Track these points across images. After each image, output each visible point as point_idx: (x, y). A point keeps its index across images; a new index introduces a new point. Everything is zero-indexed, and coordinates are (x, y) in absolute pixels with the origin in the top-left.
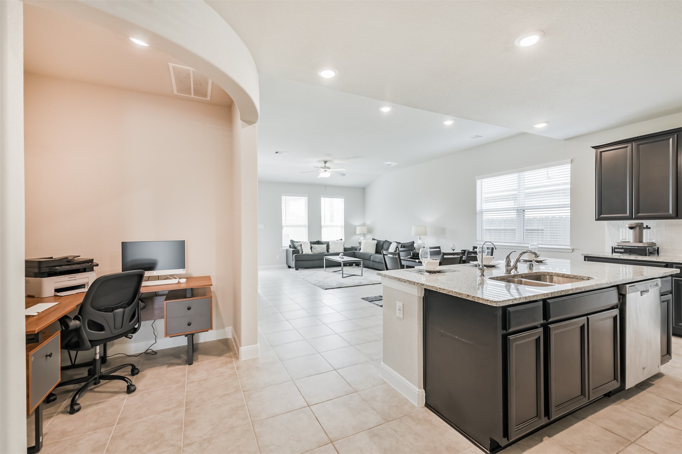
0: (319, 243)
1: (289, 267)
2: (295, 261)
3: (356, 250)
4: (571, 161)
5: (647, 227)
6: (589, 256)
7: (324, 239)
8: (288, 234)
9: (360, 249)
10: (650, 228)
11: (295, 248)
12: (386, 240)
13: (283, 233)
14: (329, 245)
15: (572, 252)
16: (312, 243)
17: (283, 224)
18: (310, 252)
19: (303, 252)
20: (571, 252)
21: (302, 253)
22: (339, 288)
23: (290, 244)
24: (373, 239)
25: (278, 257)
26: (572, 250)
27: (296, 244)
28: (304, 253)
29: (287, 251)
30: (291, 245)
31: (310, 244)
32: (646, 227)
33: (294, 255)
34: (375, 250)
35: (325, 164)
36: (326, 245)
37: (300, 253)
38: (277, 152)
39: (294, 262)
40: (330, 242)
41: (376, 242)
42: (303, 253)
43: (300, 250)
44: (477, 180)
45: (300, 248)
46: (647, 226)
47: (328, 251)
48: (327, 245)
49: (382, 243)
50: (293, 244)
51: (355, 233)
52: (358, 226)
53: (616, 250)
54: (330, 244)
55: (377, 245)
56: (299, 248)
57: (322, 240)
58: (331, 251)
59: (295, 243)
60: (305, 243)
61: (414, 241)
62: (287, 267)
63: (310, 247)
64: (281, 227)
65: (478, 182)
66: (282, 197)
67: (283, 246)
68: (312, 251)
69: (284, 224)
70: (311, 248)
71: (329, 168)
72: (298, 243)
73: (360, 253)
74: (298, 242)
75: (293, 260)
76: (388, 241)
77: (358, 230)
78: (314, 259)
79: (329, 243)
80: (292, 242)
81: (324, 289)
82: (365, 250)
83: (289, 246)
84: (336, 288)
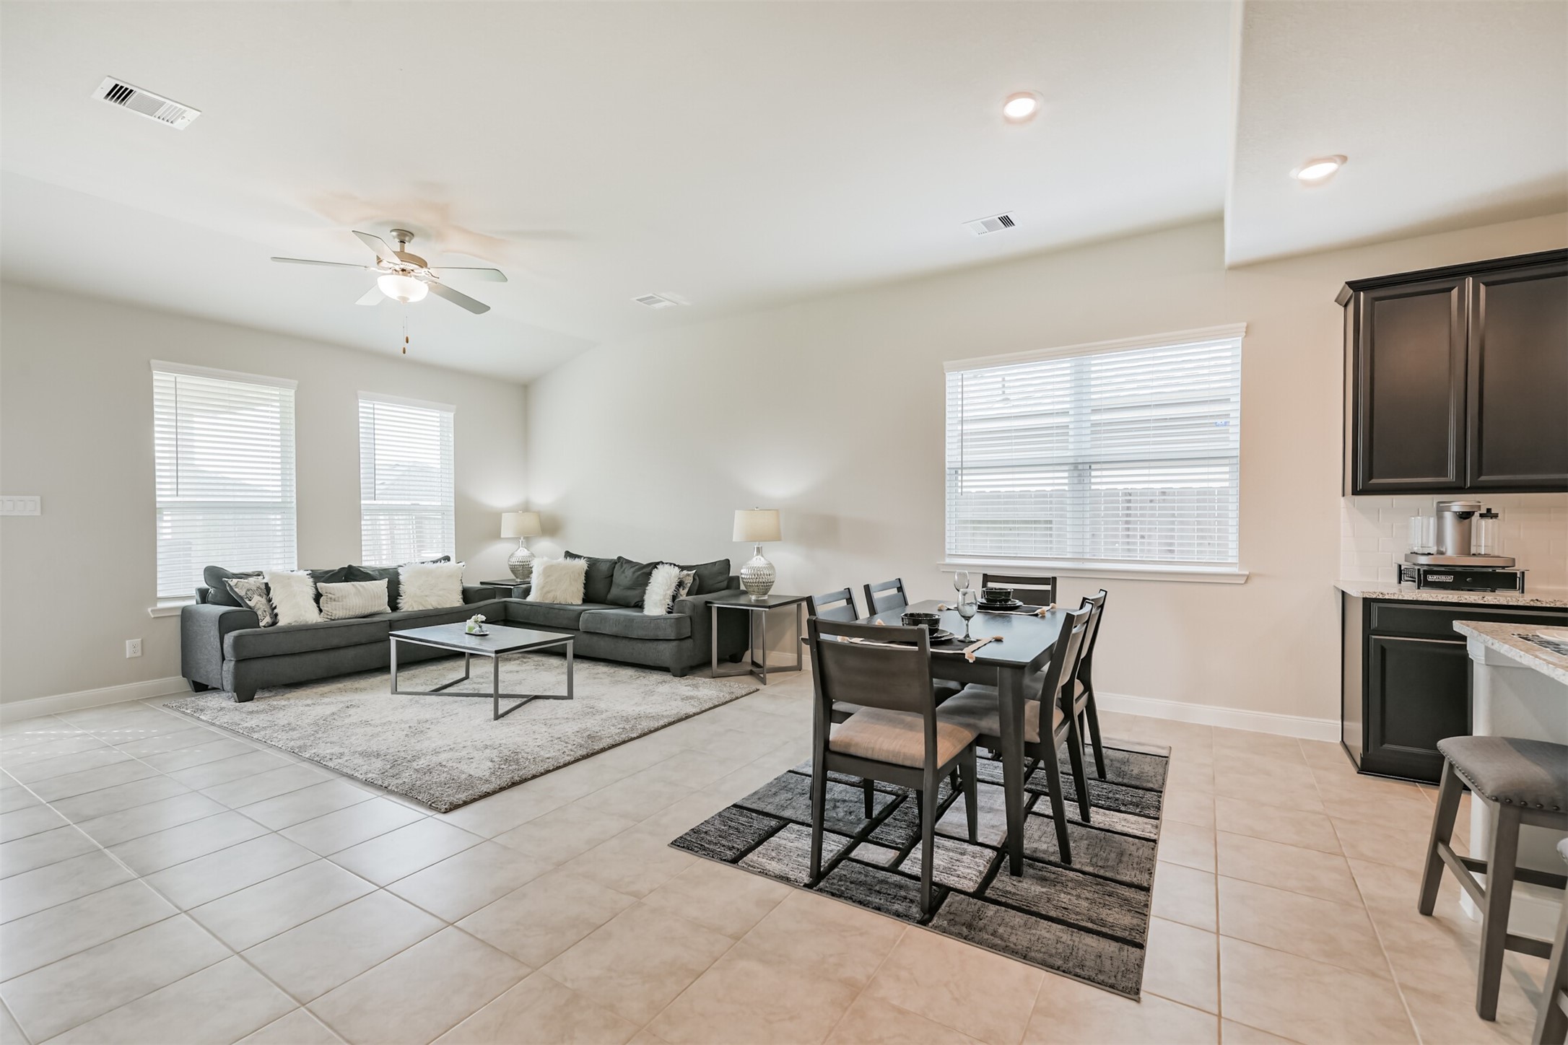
0: (351, 574)
1: (200, 688)
2: (238, 661)
3: (508, 593)
4: (1247, 327)
5: (1489, 514)
6: (1387, 597)
7: (368, 561)
8: (190, 544)
9: (527, 592)
10: (1496, 516)
11: (231, 600)
12: (620, 558)
13: (159, 537)
14: (398, 583)
15: (1246, 582)
16: (318, 577)
17: (158, 499)
18: (311, 616)
19: (279, 617)
20: (1243, 582)
21: (274, 623)
22: (514, 784)
23: (205, 586)
24: (568, 555)
25: (130, 647)
26: (1245, 578)
27: (240, 587)
28: (282, 622)
29: (186, 616)
30: (212, 590)
31: (310, 581)
32: (1485, 512)
33: (229, 638)
34: (582, 590)
35: (402, 242)
36: (381, 585)
37: (262, 624)
38: (119, 94)
39: (229, 666)
40: (400, 570)
41: (582, 565)
42: (280, 624)
43: (259, 613)
44: (947, 374)
45: (264, 600)
46: (1489, 510)
47: (394, 605)
48: (388, 582)
49: (604, 567)
50: (224, 584)
51: (495, 535)
52: (508, 511)
53: (1431, 578)
54: (401, 578)
55: (587, 573)
56: (257, 602)
57: (364, 564)
58: (408, 604)
59: (235, 581)
60: (286, 580)
61: (728, 561)
62: (189, 688)
63: (311, 592)
64: (148, 513)
65: (952, 379)
66: (155, 377)
67: (159, 595)
68: (321, 611)
69: (164, 494)
70: (318, 597)
71: (422, 263)
72: (252, 580)
73: (531, 605)
74: (247, 576)
75: (223, 659)
76: (628, 562)
77: (509, 527)
78: (335, 642)
79: (398, 574)
80: (215, 575)
81: (437, 810)
82: (548, 592)
83: (194, 593)
84: (502, 789)
